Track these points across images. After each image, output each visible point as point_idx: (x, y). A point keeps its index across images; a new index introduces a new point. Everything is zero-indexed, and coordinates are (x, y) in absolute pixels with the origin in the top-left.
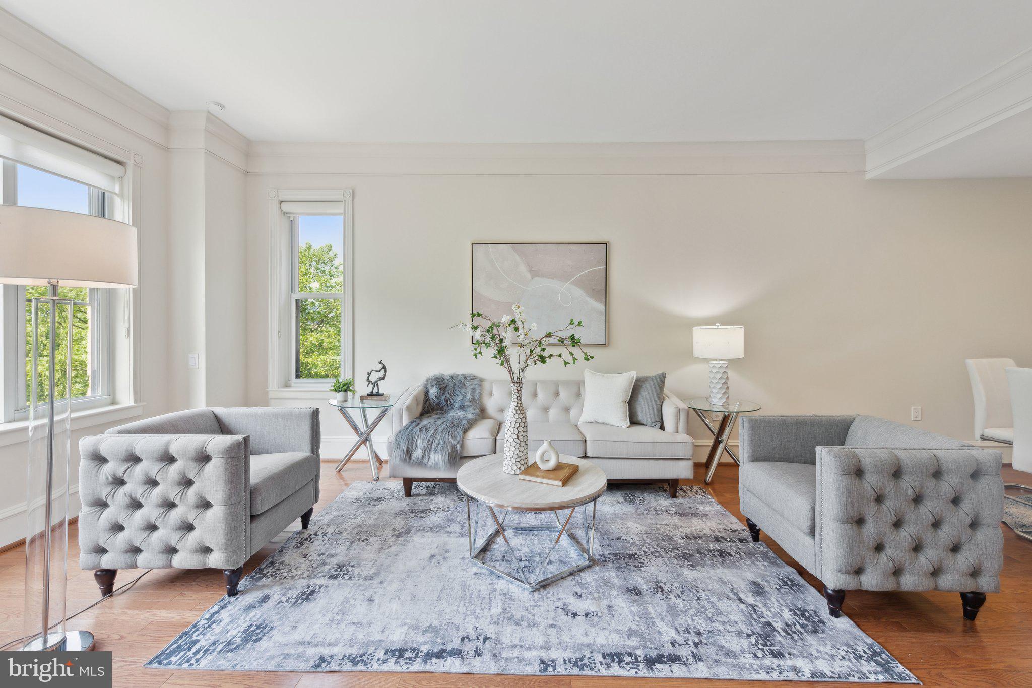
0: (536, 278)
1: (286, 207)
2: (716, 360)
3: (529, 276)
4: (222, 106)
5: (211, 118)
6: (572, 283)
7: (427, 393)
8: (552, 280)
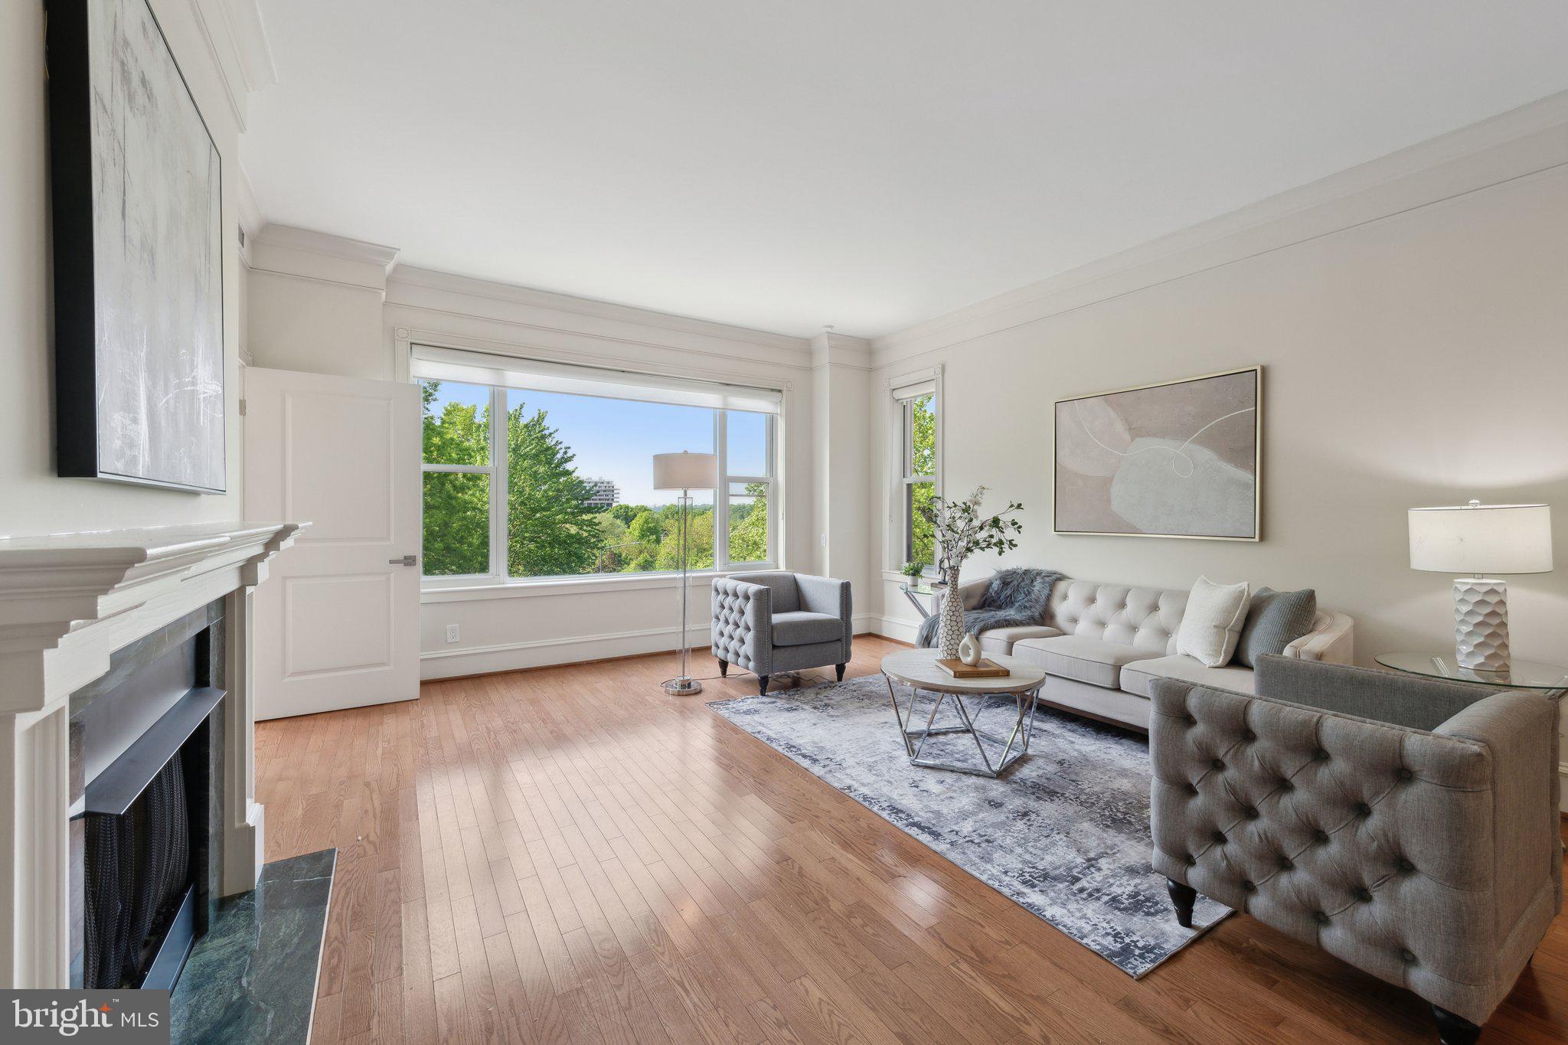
0: (1138, 439)
1: (898, 395)
2: (1473, 575)
3: (1127, 437)
4: (831, 327)
5: (831, 336)
6: (1193, 441)
7: (991, 584)
8: (1162, 440)
